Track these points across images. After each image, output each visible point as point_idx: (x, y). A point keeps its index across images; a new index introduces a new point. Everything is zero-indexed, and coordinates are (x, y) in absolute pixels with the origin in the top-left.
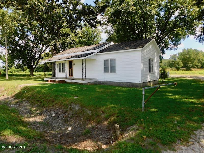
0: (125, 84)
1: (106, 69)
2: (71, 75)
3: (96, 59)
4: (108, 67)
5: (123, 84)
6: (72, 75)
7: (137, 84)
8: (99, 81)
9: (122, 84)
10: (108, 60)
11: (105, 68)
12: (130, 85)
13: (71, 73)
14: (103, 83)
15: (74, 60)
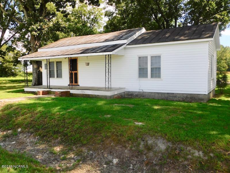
0: (178, 96)
1: (142, 73)
2: (74, 82)
3: (123, 56)
4: (147, 68)
5: (175, 97)
6: (76, 81)
7: (200, 96)
8: (129, 92)
9: (173, 96)
10: (147, 57)
11: (140, 69)
12: (187, 97)
13: (74, 79)
14: (137, 96)
15: (79, 57)
